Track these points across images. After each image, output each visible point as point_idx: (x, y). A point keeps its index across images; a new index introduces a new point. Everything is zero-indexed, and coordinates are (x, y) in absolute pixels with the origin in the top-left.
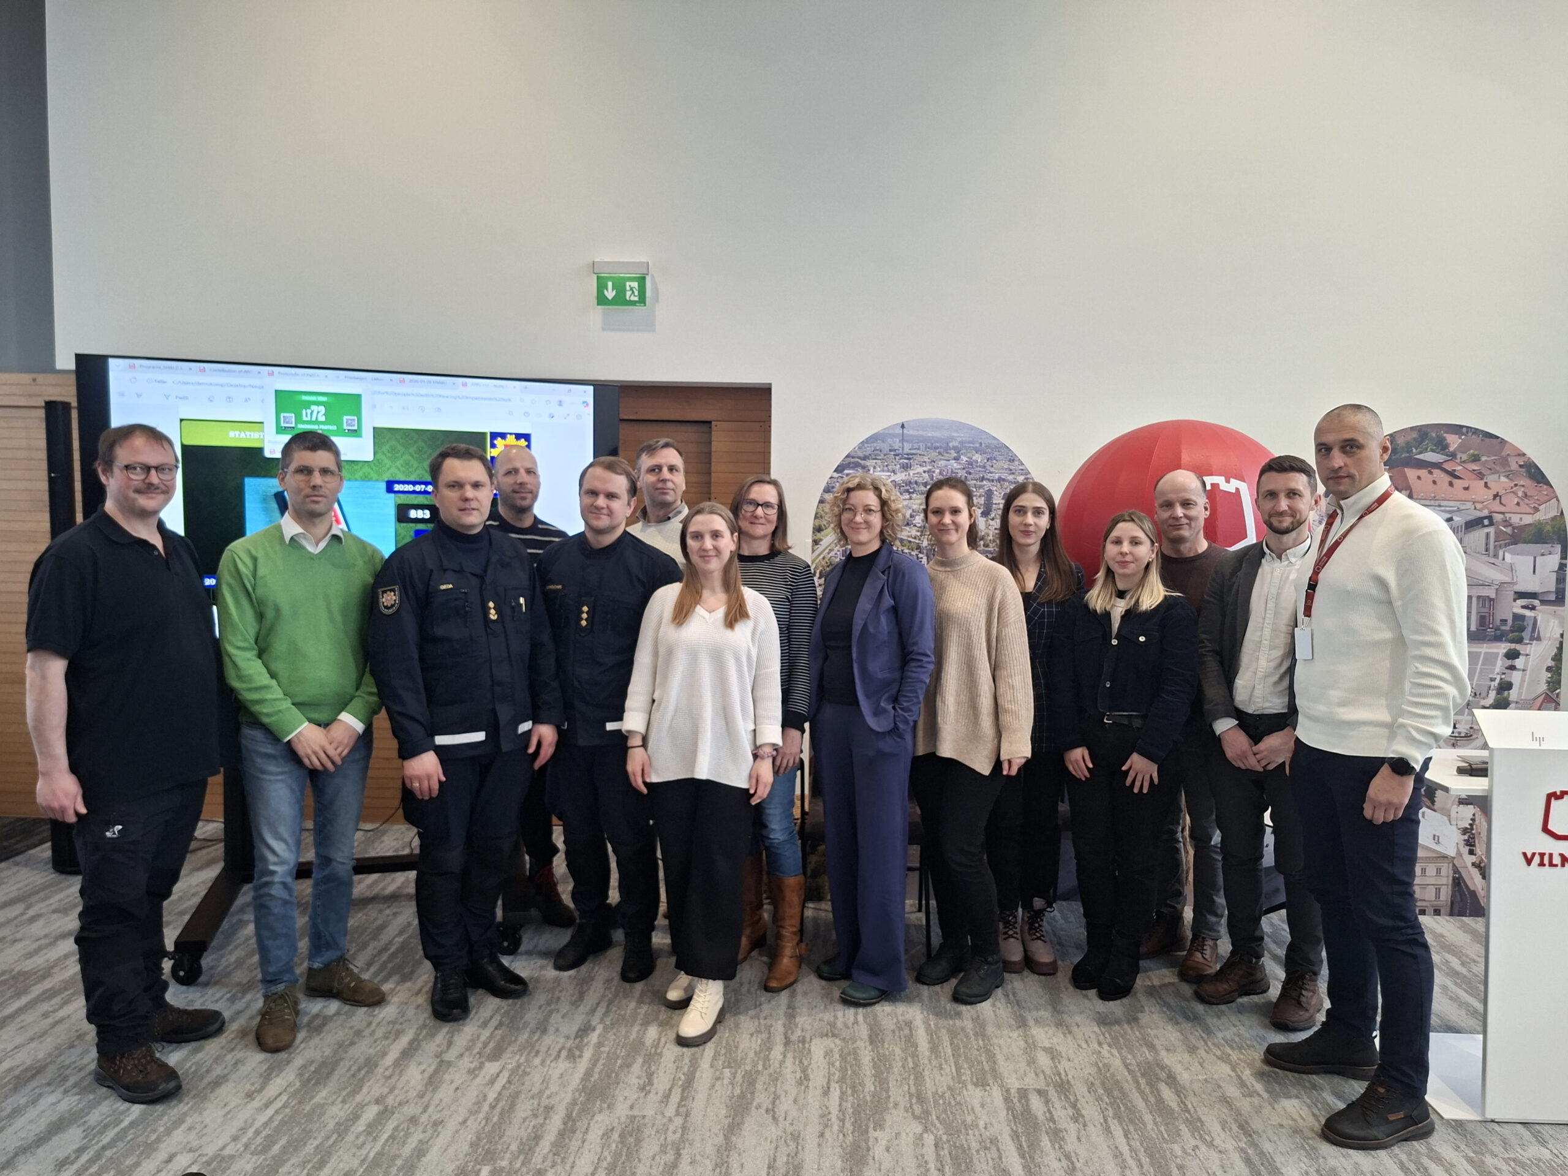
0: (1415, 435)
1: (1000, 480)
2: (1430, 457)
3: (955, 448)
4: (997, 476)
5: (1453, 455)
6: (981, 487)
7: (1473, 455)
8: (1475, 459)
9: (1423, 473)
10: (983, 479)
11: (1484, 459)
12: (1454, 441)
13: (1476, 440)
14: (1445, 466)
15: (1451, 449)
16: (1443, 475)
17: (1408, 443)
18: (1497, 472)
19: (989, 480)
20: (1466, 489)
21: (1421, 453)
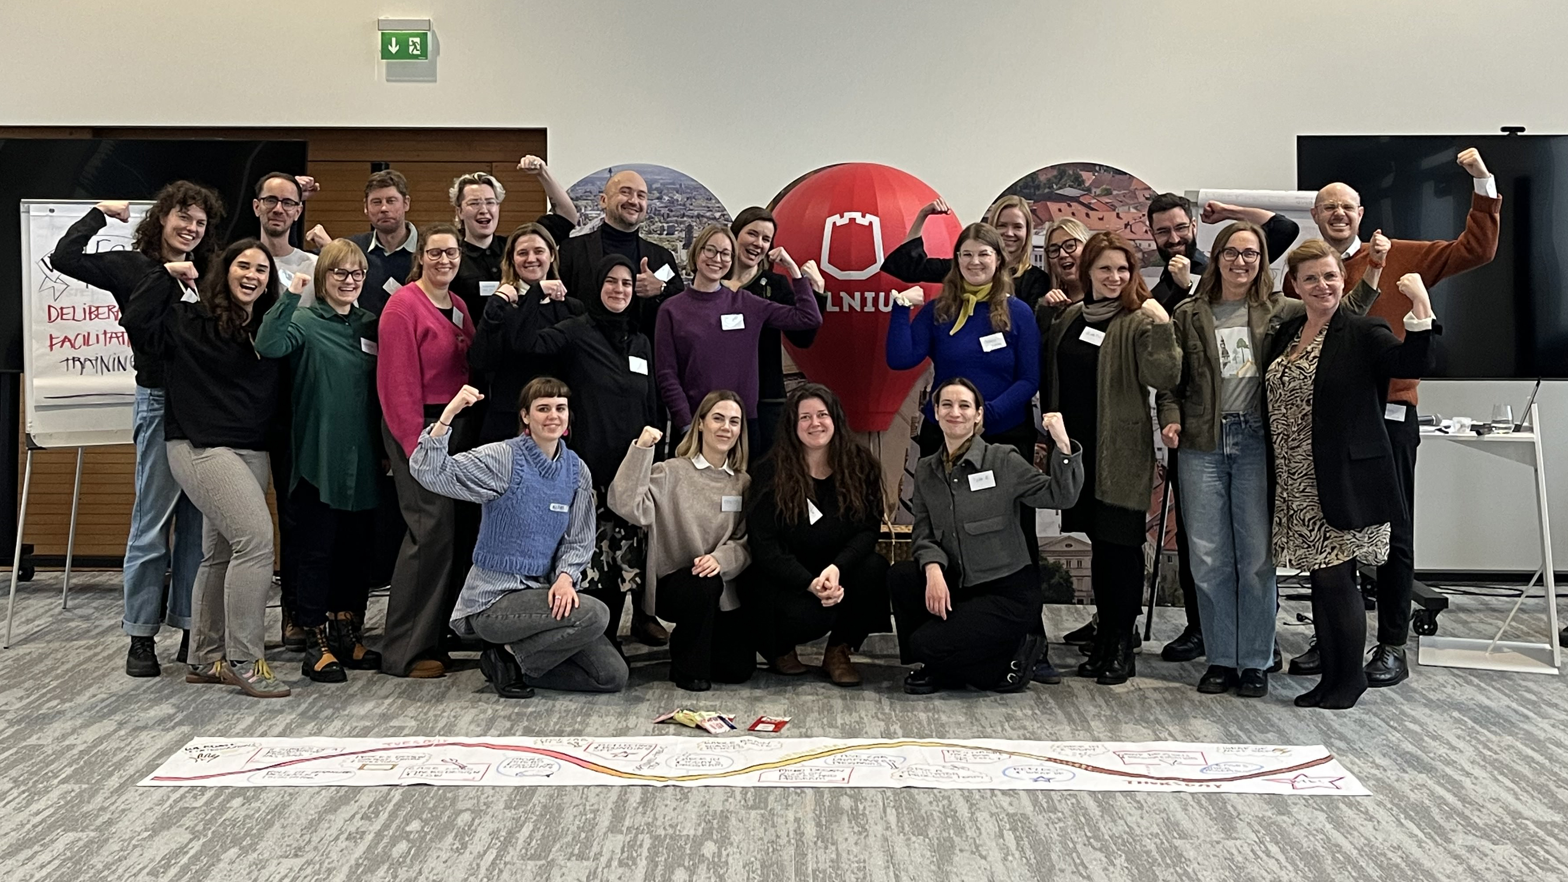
0: (1055, 173)
1: (699, 216)
2: (1069, 191)
3: (656, 189)
4: (696, 213)
5: (1089, 190)
6: (681, 223)
7: (1106, 190)
8: (1108, 193)
9: (1063, 206)
10: (683, 216)
11: (1115, 193)
12: (1088, 177)
13: (1108, 176)
14: (1081, 199)
15: (1087, 185)
16: (1080, 207)
17: (1049, 180)
18: (1127, 204)
19: (688, 216)
20: (1101, 219)
21: (1060, 188)
